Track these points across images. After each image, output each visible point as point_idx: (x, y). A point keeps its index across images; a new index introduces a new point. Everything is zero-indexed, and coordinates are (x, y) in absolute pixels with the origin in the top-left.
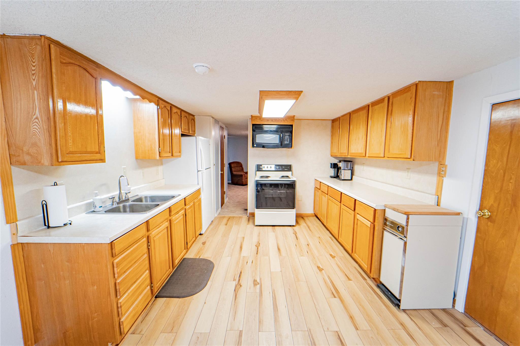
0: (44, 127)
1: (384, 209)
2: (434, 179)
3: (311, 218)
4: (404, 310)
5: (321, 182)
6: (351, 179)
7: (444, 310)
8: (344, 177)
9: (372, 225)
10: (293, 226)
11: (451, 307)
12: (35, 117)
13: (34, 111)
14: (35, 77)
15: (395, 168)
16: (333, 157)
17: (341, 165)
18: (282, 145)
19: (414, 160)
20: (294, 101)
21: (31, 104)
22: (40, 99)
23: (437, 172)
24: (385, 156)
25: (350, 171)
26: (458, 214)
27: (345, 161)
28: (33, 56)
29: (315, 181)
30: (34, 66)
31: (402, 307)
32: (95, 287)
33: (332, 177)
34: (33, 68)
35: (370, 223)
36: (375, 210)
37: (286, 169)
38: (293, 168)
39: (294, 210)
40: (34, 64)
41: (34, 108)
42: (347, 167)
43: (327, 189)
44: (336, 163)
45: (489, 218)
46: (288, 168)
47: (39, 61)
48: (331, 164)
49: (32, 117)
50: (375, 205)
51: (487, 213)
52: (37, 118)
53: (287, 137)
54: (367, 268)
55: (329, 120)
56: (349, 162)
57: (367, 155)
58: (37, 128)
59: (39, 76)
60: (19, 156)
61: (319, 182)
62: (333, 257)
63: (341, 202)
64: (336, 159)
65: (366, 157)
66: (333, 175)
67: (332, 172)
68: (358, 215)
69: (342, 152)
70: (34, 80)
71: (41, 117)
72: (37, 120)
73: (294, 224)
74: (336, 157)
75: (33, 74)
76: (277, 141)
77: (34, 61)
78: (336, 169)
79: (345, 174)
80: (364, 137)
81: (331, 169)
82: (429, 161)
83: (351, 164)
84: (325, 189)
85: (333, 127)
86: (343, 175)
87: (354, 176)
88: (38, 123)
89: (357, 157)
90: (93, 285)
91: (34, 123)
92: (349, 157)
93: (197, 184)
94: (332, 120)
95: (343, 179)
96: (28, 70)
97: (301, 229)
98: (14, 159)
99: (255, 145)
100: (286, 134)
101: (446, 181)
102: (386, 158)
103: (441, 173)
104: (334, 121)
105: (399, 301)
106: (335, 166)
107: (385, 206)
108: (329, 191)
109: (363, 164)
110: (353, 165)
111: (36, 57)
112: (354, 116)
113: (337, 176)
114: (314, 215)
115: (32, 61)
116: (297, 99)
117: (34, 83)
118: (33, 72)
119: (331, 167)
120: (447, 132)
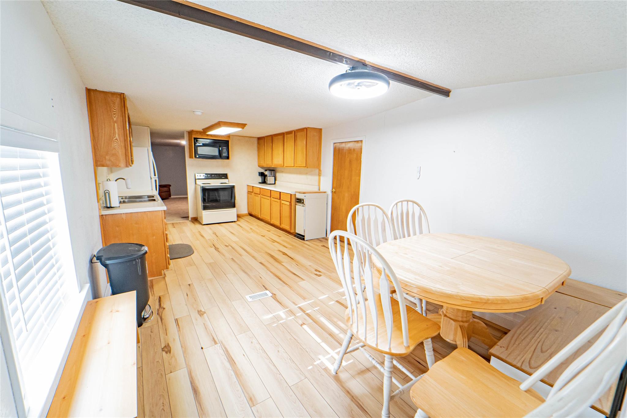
0: (122, 144)
1: (295, 194)
2: (317, 177)
3: (246, 217)
4: (307, 240)
5: (253, 187)
6: (275, 184)
7: (323, 238)
8: (270, 182)
9: (290, 203)
10: (235, 222)
11: (325, 236)
12: (115, 139)
13: (115, 135)
14: (116, 116)
15: (301, 173)
16: (260, 167)
17: (267, 173)
18: (220, 156)
19: (307, 168)
20: (241, 129)
21: (112, 131)
22: (119, 128)
23: (318, 174)
24: (295, 165)
25: (274, 177)
26: (325, 192)
27: (270, 170)
28: (114, 103)
29: (248, 187)
30: (115, 109)
31: (305, 239)
32: (154, 237)
33: (260, 183)
34: (114, 111)
35: (289, 203)
36: (291, 194)
37: (223, 177)
38: (229, 176)
39: (235, 209)
40: (115, 108)
41: (114, 133)
42: (271, 175)
43: (259, 190)
44: (263, 172)
45: (335, 192)
46: (225, 176)
47: (118, 107)
48: (259, 173)
49: (113, 138)
50: (291, 192)
51: (334, 190)
52: (116, 139)
53: (225, 150)
54: (289, 228)
55: (255, 137)
56: (273, 171)
57: (285, 165)
58: (116, 145)
59: (118, 115)
60: (102, 161)
61: (252, 187)
62: (269, 231)
63: (271, 197)
64: (263, 169)
65: (284, 167)
66: (261, 181)
67: (260, 179)
68: (282, 201)
69: (267, 163)
70: (115, 117)
71: (120, 139)
72: (116, 141)
73: (236, 220)
74: (262, 167)
75: (114, 114)
76: (217, 153)
77: (115, 106)
78: (263, 177)
79: (270, 179)
80: (283, 153)
81: (259, 177)
82: (314, 168)
83: (274, 172)
84: (258, 191)
85: (258, 143)
86: (269, 180)
87: (276, 181)
88: (118, 142)
89: (279, 167)
90: (153, 235)
91: (114, 142)
92: (273, 167)
93: (151, 189)
94: (258, 138)
95: (269, 183)
96: (111, 111)
97: (242, 222)
98: (99, 163)
99: (197, 156)
100: (224, 148)
101: (322, 178)
102: (295, 167)
103: (319, 175)
104: (259, 139)
105: (304, 236)
106: (262, 174)
107: (296, 192)
108: (261, 192)
109: (282, 172)
110: (275, 173)
111: (117, 104)
112: (275, 138)
113: (264, 182)
114: (248, 214)
115: (114, 106)
116: (243, 128)
117: (115, 119)
118: (114, 113)
119: (259, 175)
120: (321, 153)
